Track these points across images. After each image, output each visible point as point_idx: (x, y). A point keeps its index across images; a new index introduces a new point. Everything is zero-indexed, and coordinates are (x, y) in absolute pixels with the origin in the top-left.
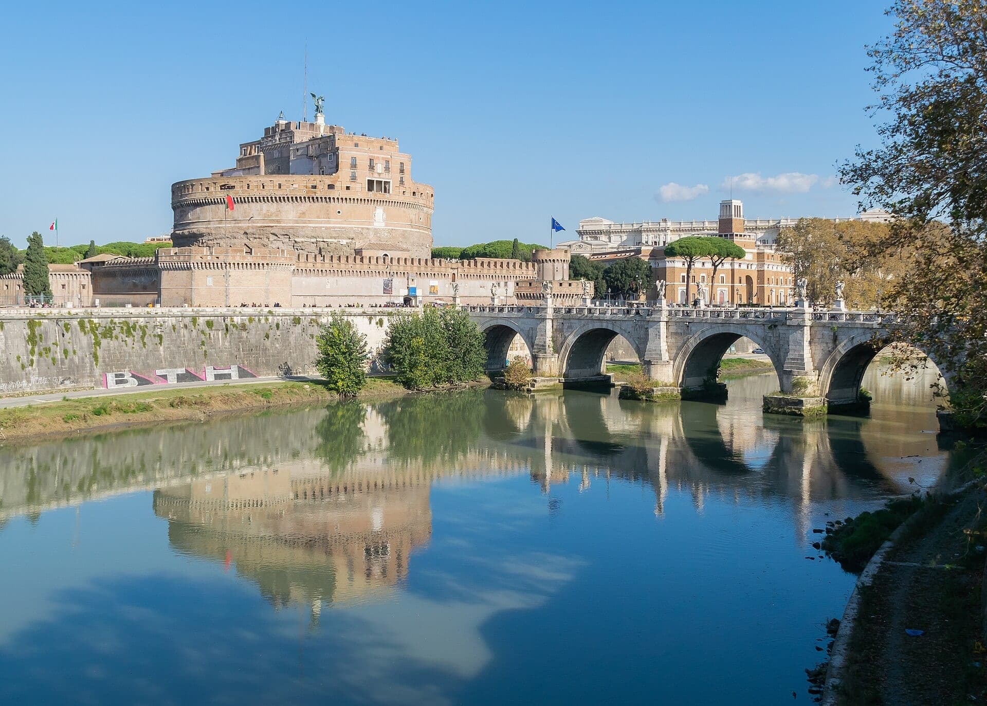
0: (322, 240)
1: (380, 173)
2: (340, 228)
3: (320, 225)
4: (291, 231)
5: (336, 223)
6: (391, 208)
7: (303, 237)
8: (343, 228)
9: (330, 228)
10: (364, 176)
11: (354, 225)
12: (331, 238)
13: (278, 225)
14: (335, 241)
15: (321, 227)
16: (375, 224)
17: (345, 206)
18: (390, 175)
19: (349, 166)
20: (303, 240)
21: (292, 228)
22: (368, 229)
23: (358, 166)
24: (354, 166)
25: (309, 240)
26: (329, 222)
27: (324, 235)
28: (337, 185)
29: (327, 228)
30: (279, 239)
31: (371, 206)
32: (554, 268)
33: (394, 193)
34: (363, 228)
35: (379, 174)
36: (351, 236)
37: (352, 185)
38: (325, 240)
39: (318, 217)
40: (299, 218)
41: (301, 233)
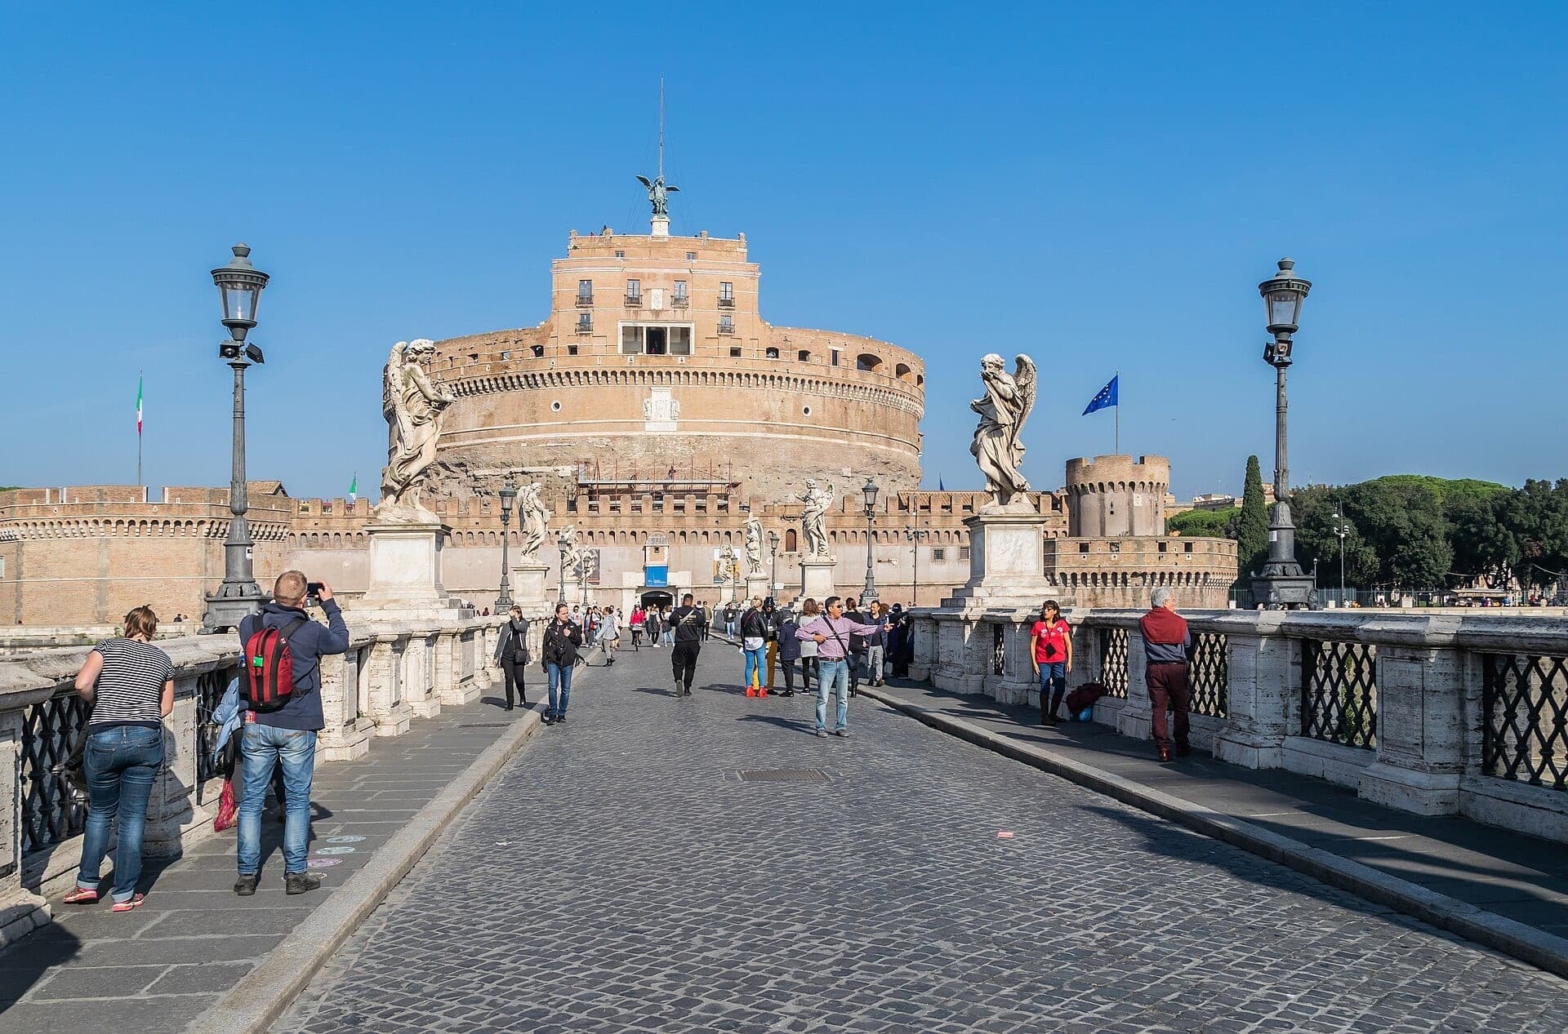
0: (520, 470)
1: (657, 309)
2: (556, 440)
3: (519, 438)
4: (467, 455)
5: (548, 432)
6: (695, 387)
7: (488, 466)
8: (564, 440)
9: (537, 442)
10: (611, 320)
11: (589, 434)
12: (540, 463)
13: (452, 444)
14: (549, 469)
15: (520, 442)
16: (648, 426)
17: (569, 393)
18: (689, 312)
19: (575, 299)
20: (487, 472)
21: (469, 448)
22: (628, 438)
23: (594, 300)
24: (585, 300)
25: (498, 471)
26: (535, 430)
27: (526, 459)
28: (549, 345)
29: (530, 443)
30: (455, 475)
31: (638, 386)
32: (1103, 507)
33: (706, 353)
34: (614, 438)
35: (657, 313)
36: (583, 456)
37: (581, 343)
38: (526, 469)
39: (516, 421)
40: (483, 426)
41: (484, 458)
